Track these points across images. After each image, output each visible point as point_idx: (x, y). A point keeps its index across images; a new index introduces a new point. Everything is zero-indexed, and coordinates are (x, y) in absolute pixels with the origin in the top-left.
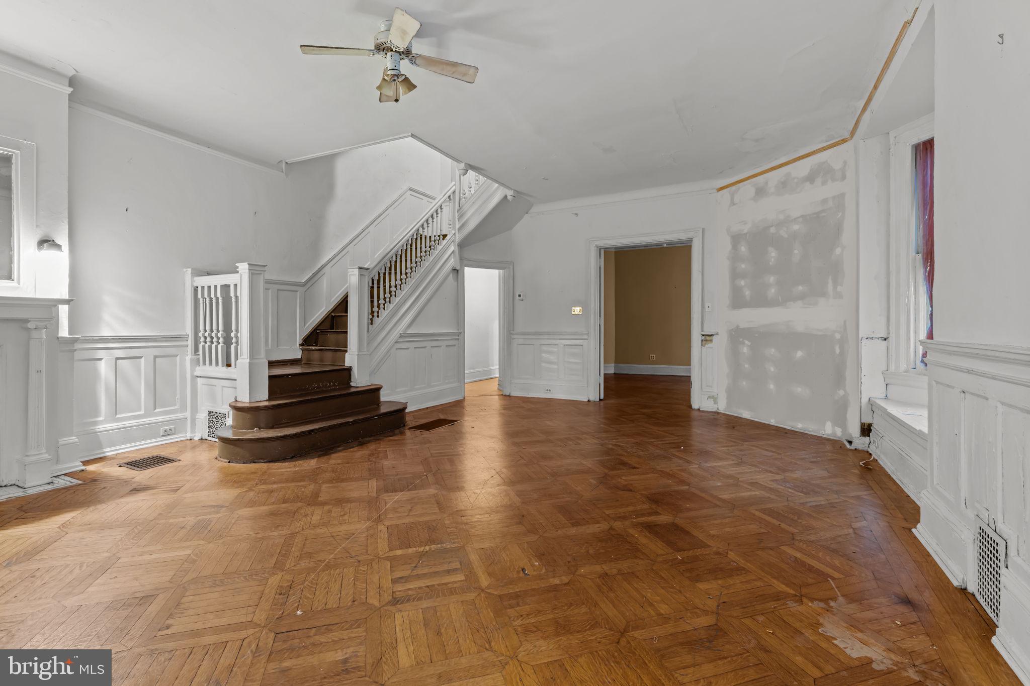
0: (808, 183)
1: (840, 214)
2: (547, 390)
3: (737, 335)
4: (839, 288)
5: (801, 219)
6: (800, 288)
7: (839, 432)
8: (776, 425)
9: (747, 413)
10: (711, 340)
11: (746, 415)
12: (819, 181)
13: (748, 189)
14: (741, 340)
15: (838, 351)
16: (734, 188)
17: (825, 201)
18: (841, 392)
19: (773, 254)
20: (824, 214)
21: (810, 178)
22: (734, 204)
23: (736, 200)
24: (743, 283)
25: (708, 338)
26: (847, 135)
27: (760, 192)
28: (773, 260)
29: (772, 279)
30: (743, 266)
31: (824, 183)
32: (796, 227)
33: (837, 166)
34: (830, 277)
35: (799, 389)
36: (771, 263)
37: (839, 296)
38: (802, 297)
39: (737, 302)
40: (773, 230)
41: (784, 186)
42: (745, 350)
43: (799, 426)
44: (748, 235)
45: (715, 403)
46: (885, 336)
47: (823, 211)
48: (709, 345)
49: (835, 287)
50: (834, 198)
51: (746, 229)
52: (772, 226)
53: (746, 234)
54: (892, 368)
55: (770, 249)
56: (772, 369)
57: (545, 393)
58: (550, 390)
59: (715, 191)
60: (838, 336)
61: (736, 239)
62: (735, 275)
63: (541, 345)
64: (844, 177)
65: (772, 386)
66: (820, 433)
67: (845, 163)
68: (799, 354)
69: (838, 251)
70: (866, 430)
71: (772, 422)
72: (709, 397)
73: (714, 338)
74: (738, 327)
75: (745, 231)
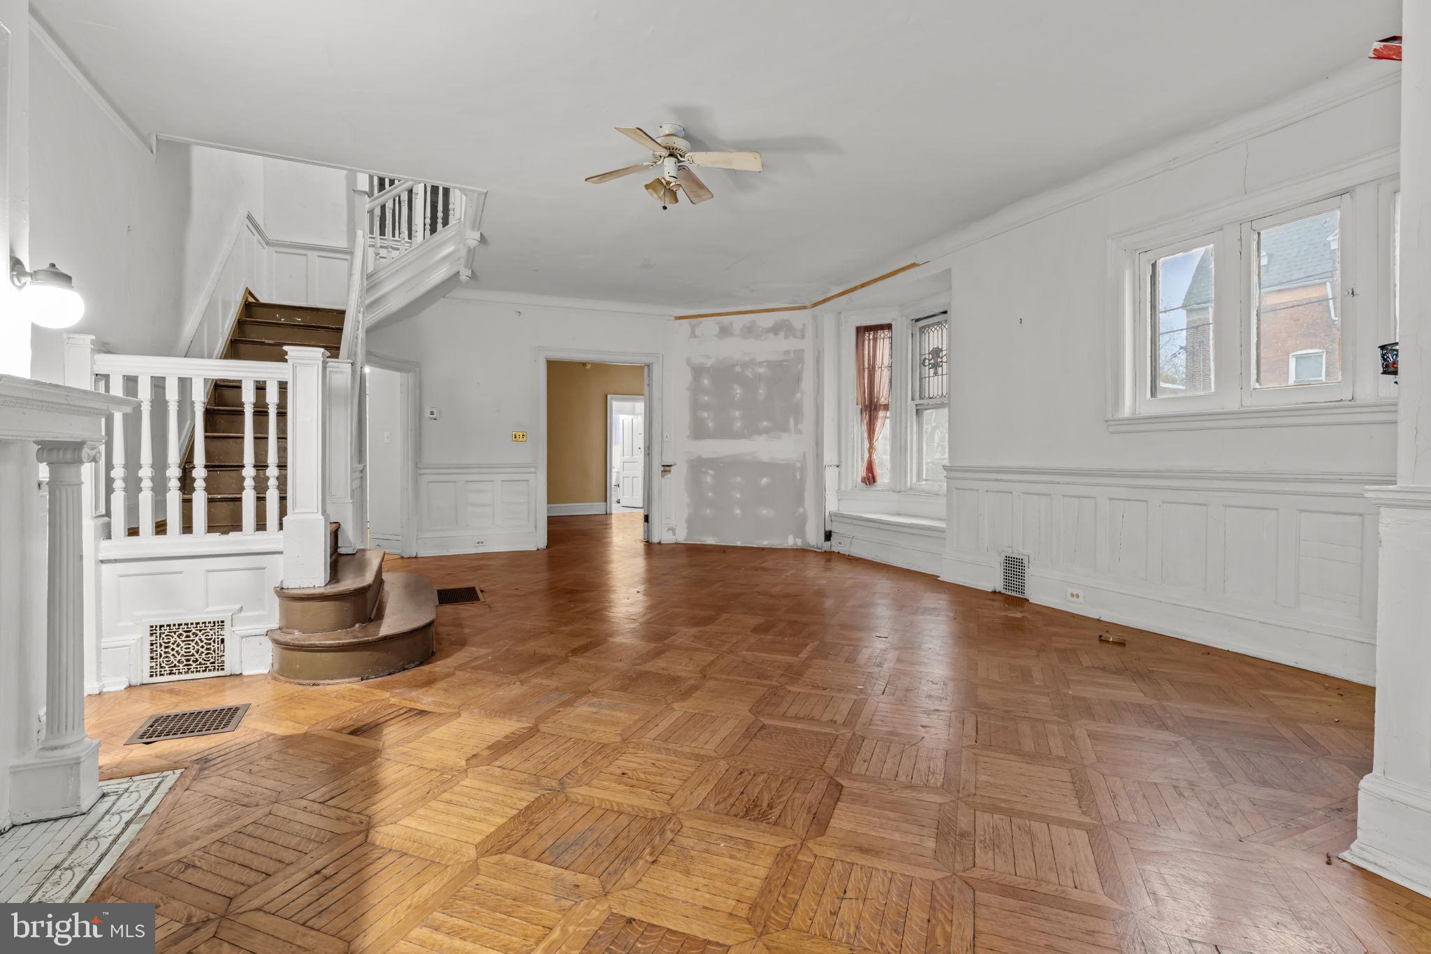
0: (771, 335)
1: (800, 366)
2: (478, 543)
3: (698, 466)
4: (799, 426)
5: (765, 364)
6: (765, 423)
7: (799, 543)
8: (743, 545)
9: (711, 539)
10: (670, 471)
11: (711, 541)
12: (782, 334)
13: (710, 326)
14: (704, 469)
15: (798, 477)
16: (694, 321)
17: (787, 352)
18: (801, 510)
19: (738, 391)
20: (785, 363)
21: (775, 330)
22: (695, 337)
23: (698, 331)
24: (706, 415)
25: (667, 468)
26: (808, 304)
27: (725, 332)
28: (738, 396)
29: (737, 414)
30: (706, 398)
31: (786, 337)
32: (761, 370)
33: (797, 325)
34: (792, 417)
35: (765, 511)
36: (736, 399)
37: (799, 432)
38: (767, 431)
39: (699, 431)
40: (738, 369)
41: (749, 331)
42: (709, 479)
43: (765, 543)
44: (711, 369)
45: (674, 534)
46: (837, 464)
47: (785, 361)
48: (668, 476)
49: (796, 424)
50: (795, 352)
51: (709, 363)
52: (737, 365)
53: (710, 368)
54: (843, 488)
55: (736, 386)
56: (738, 496)
57: (475, 546)
58: (482, 543)
59: (673, 319)
60: (798, 465)
61: (698, 371)
62: (696, 406)
63: (467, 482)
64: (803, 337)
65: (738, 511)
66: (785, 546)
67: (804, 325)
68: (764, 481)
69: (798, 395)
70: (828, 536)
71: (739, 544)
72: (669, 529)
73: (672, 467)
74: (700, 456)
75: (708, 365)
